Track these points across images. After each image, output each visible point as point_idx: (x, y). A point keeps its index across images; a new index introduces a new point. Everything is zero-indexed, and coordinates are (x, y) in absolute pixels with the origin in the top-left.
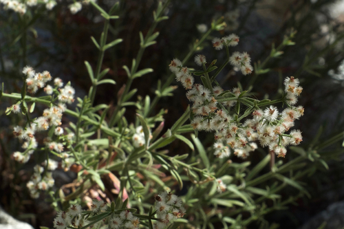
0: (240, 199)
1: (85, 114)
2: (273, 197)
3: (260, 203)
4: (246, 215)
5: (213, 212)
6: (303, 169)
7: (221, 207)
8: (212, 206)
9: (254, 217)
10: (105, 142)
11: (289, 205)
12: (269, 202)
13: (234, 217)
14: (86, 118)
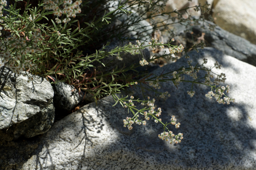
0: (70, 42)
1: (12, 10)
2: (80, 41)
3: (76, 43)
4: (71, 47)
5: (60, 47)
6: (89, 31)
7: (62, 45)
8: (59, 45)
9: (74, 48)
10: (20, 21)
11: (86, 43)
12: (79, 43)
13: (67, 48)
14: (12, 12)
